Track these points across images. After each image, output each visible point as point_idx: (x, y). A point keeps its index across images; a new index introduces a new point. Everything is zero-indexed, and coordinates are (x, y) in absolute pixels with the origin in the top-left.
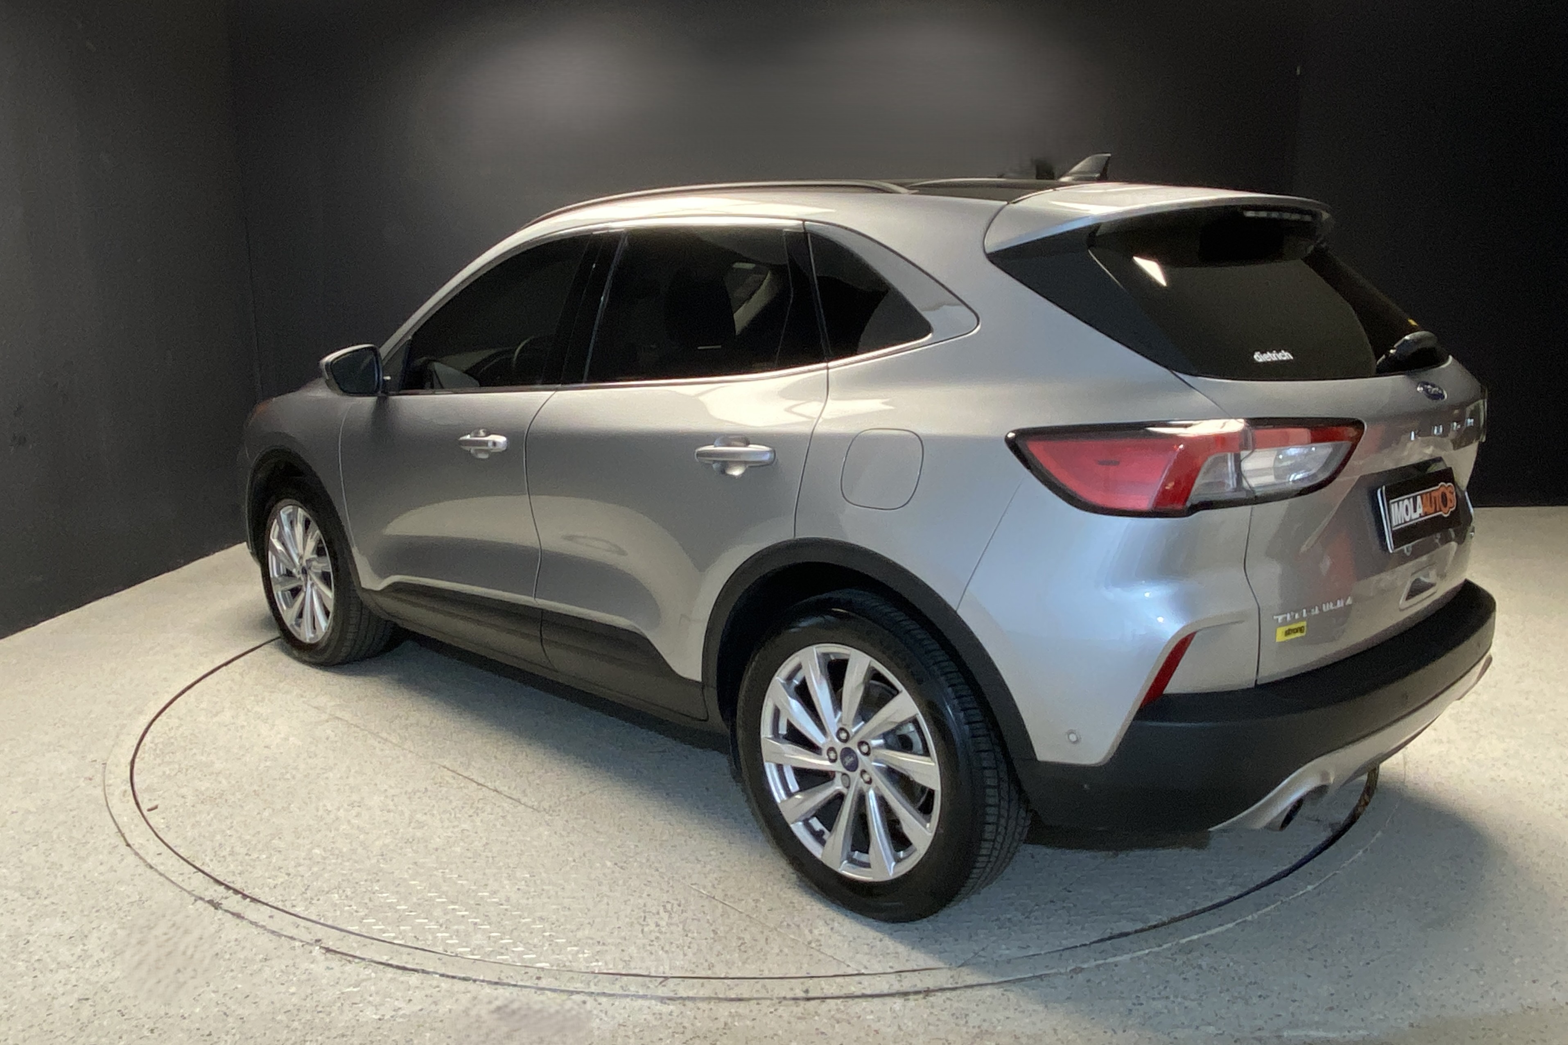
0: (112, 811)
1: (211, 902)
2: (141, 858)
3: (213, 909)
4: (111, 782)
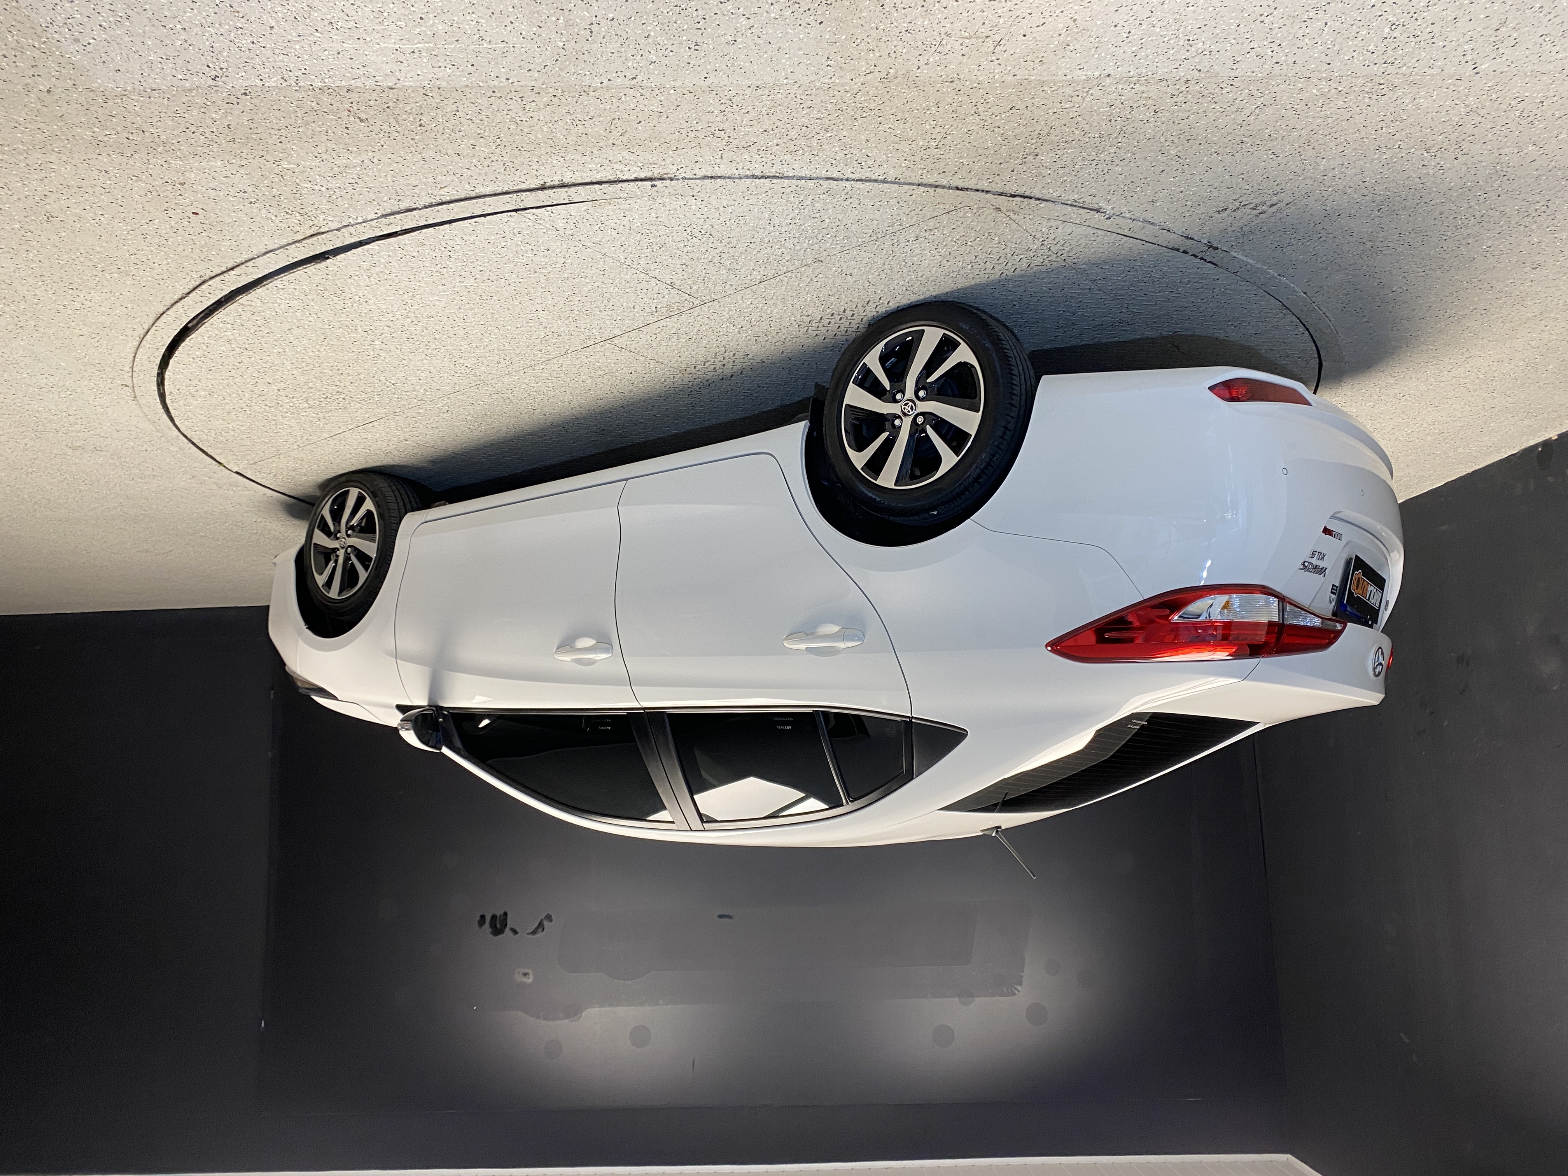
1: (1216, 248)
3: (1213, 242)
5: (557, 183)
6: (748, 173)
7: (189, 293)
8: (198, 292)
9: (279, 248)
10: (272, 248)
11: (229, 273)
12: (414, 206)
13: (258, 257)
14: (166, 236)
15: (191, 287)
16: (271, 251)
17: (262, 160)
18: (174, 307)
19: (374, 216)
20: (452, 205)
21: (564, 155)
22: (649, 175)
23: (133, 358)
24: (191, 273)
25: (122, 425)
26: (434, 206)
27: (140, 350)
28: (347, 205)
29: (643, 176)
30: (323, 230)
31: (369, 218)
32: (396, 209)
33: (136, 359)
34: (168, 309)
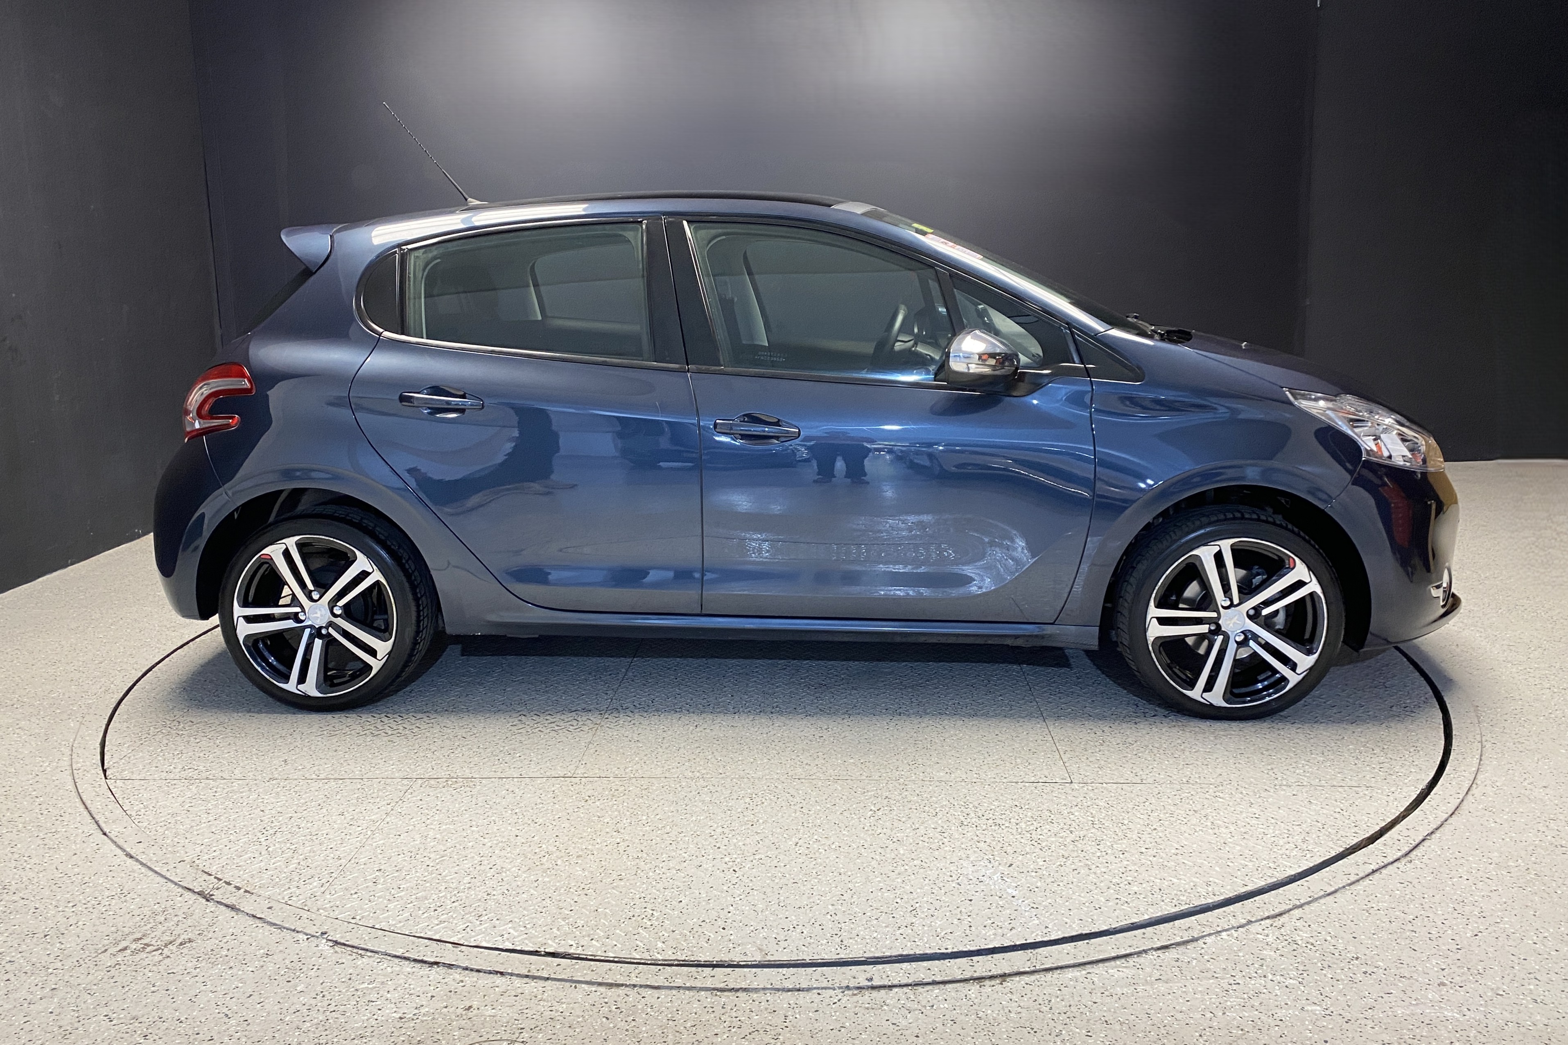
0: (85, 797)
1: (200, 894)
2: (119, 846)
3: (204, 900)
4: (79, 766)
5: (987, 983)
6: (755, 996)
7: (1423, 840)
8: (1413, 842)
9: (1320, 898)
10: (1328, 898)
11: (1377, 866)
12: (1159, 952)
13: (1344, 887)
14: (1455, 915)
15: (1421, 846)
16: (1329, 895)
17: (1348, 1015)
18: (1439, 823)
19: (1208, 940)
20: (1113, 955)
21: (978, 1021)
22: (875, 993)
23: (1484, 758)
24: (1423, 866)
26: (1136, 953)
27: (1475, 769)
28: (1241, 954)
29: (883, 992)
30: (1268, 921)
31: (1213, 937)
32: (1181, 949)
33: (1478, 757)
34: (1446, 820)
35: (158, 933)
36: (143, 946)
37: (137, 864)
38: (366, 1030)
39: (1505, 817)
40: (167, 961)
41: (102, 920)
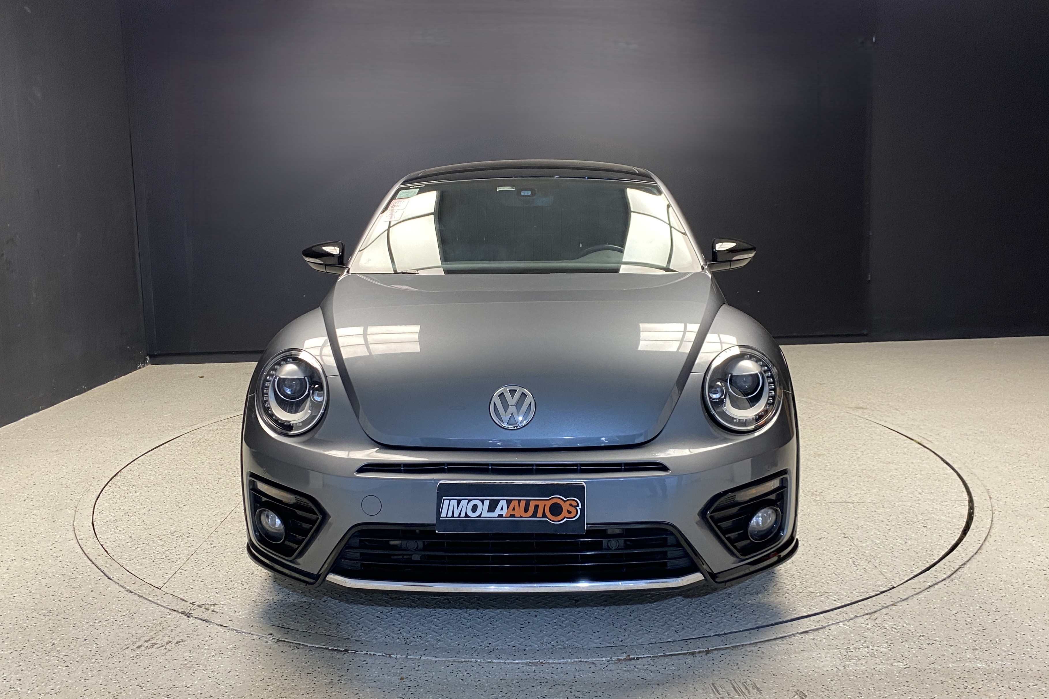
0: (90, 557)
1: (182, 613)
2: (121, 586)
3: (186, 617)
4: (82, 537)
6: (553, 665)
7: (959, 568)
8: (953, 569)
9: (898, 602)
10: (903, 602)
12: (802, 635)
13: (912, 596)
14: (981, 610)
15: (958, 573)
16: (903, 600)
17: (919, 668)
18: (968, 558)
19: (832, 627)
20: (775, 637)
21: (694, 676)
22: (628, 663)
23: (994, 520)
24: (960, 583)
25: (995, 471)
26: (788, 636)
27: (989, 526)
28: (852, 635)
30: (867, 616)
31: (834, 626)
32: (816, 633)
33: (991, 519)
34: (973, 556)
35: (160, 637)
36: (151, 644)
37: (136, 596)
38: (309, 689)
39: (1009, 554)
40: (170, 653)
41: (120, 630)
